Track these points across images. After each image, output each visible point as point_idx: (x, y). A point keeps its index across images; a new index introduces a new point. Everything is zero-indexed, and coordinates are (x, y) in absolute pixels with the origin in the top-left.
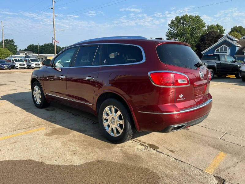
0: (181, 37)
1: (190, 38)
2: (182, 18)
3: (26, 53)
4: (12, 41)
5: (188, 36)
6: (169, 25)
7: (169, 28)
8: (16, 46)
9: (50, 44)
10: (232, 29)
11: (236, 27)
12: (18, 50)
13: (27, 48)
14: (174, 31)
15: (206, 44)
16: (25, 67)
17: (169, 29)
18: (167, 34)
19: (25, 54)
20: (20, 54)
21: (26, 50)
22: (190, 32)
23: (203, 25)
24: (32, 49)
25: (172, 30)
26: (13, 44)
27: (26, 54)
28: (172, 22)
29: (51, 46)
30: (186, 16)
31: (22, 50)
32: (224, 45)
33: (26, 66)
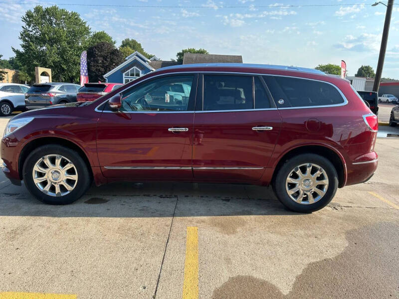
0: (52, 46)
1: (68, 49)
2: (47, 10)
5: (64, 44)
6: (25, 20)
7: (24, 24)
10: (123, 42)
11: (128, 40)
14: (34, 32)
15: (97, 62)
17: (23, 27)
18: (22, 35)
22: (67, 38)
23: (87, 30)
25: (30, 29)
28: (29, 15)
30: (55, 8)
32: (135, 67)
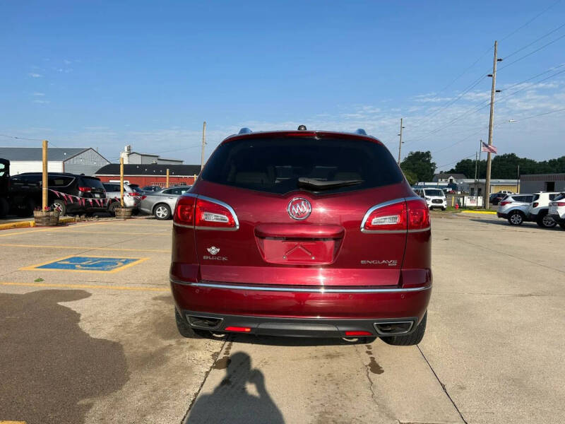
3: (451, 178)
4: (428, 154)
8: (434, 164)
9: (509, 156)
12: (437, 172)
13: (454, 168)
16: (443, 207)
19: (449, 181)
20: (440, 180)
21: (452, 172)
24: (465, 168)
26: (429, 161)
27: (451, 180)
29: (511, 161)
31: (446, 173)
33: (444, 204)
